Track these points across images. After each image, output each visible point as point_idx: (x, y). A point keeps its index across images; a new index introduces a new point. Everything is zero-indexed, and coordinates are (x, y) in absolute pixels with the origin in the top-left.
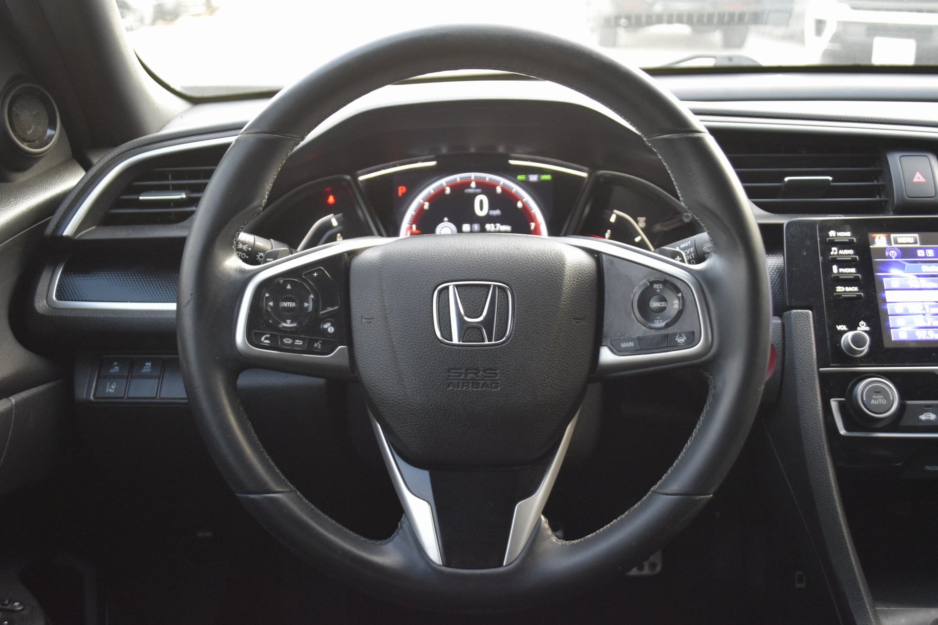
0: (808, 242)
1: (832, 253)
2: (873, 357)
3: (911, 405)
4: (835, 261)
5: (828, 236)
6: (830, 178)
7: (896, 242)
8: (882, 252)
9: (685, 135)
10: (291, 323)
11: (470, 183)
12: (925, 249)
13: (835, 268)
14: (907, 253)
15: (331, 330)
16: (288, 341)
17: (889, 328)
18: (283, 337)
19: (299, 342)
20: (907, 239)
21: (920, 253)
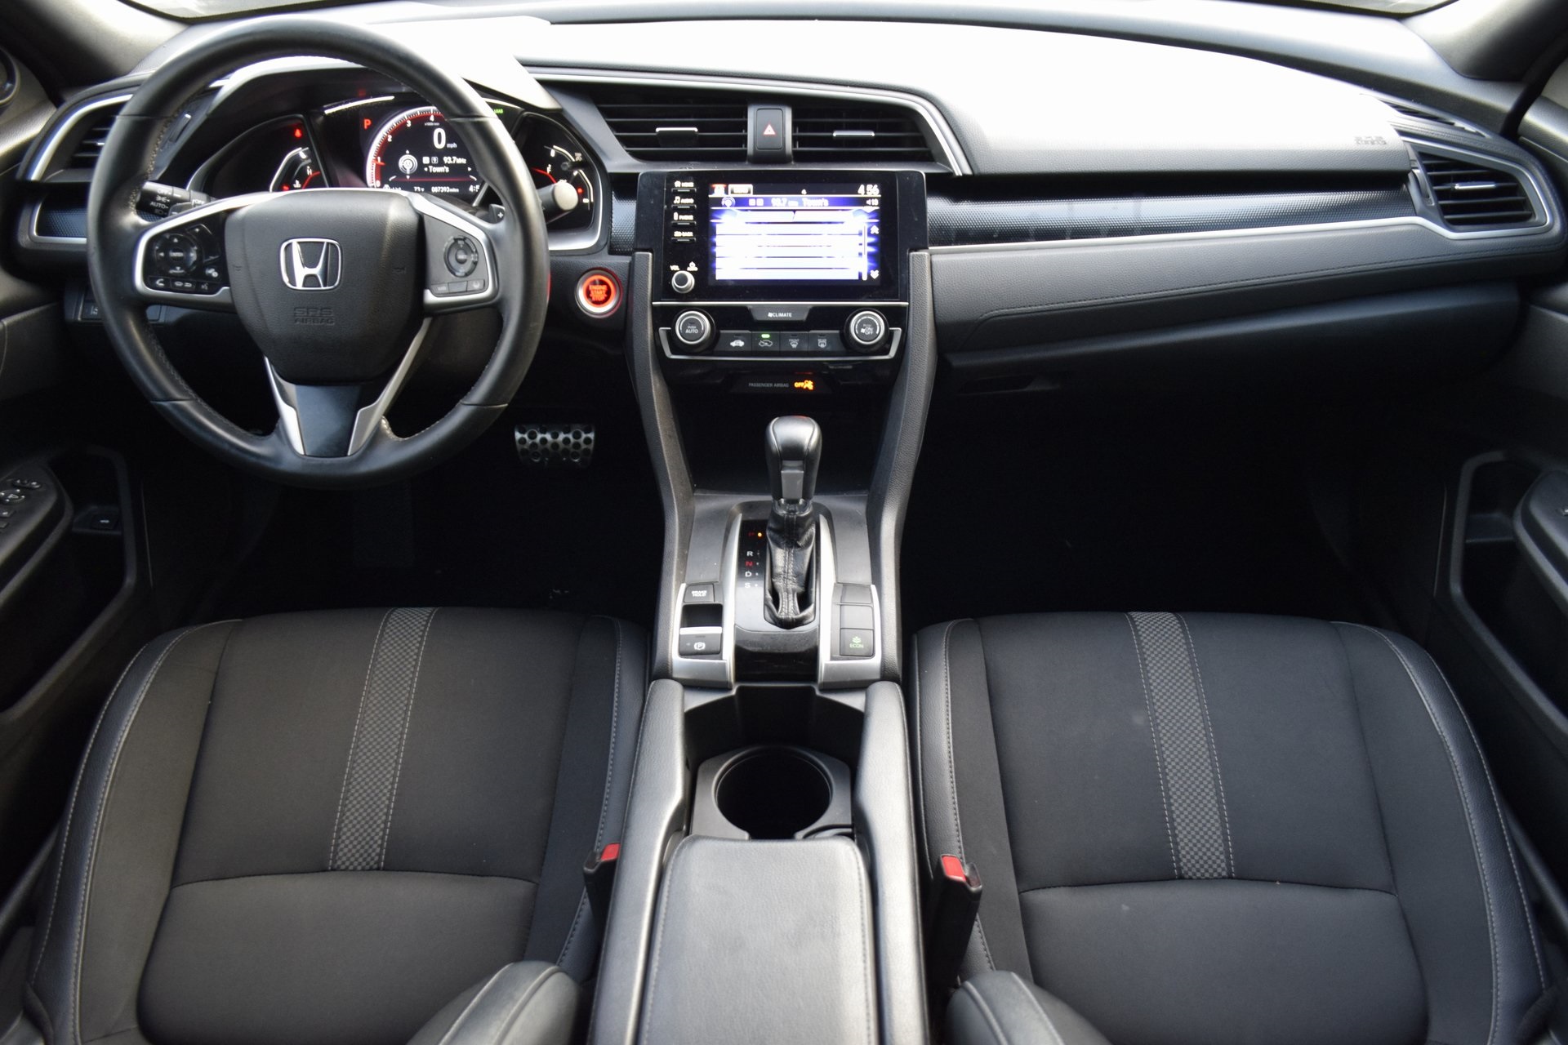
0: (656, 192)
1: (675, 202)
2: (696, 293)
3: (724, 334)
4: (676, 209)
5: (674, 186)
6: (696, 130)
7: (732, 192)
8: (718, 201)
9: (471, 120)
10: (181, 269)
11: (429, 116)
12: (756, 198)
13: (676, 216)
14: (741, 202)
15: (215, 274)
16: (178, 284)
17: (714, 269)
18: (174, 281)
19: (188, 285)
20: (743, 189)
21: (752, 202)
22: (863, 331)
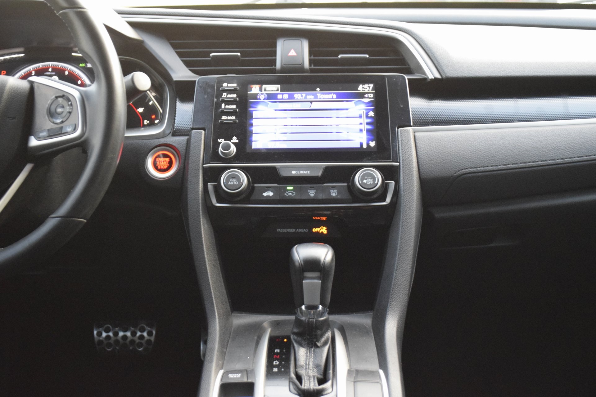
0: (209, 90)
1: (223, 96)
2: (238, 158)
3: (257, 187)
4: (223, 101)
5: (222, 86)
6: (239, 54)
7: (265, 90)
8: (255, 96)
12: (283, 94)
13: (223, 106)
14: (271, 97)
17: (251, 141)
20: (272, 88)
21: (280, 96)
22: (365, 181)
